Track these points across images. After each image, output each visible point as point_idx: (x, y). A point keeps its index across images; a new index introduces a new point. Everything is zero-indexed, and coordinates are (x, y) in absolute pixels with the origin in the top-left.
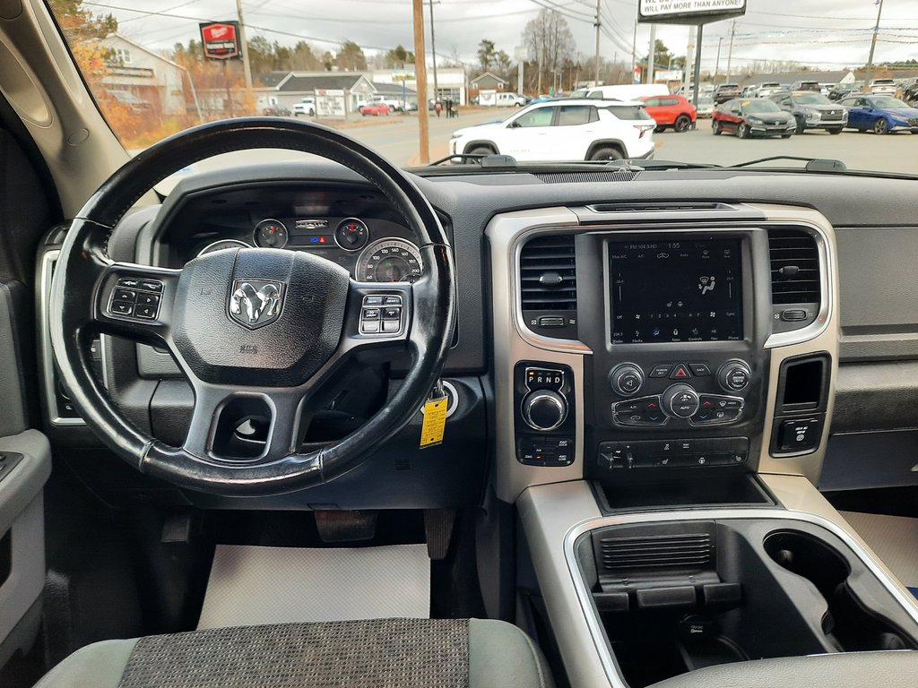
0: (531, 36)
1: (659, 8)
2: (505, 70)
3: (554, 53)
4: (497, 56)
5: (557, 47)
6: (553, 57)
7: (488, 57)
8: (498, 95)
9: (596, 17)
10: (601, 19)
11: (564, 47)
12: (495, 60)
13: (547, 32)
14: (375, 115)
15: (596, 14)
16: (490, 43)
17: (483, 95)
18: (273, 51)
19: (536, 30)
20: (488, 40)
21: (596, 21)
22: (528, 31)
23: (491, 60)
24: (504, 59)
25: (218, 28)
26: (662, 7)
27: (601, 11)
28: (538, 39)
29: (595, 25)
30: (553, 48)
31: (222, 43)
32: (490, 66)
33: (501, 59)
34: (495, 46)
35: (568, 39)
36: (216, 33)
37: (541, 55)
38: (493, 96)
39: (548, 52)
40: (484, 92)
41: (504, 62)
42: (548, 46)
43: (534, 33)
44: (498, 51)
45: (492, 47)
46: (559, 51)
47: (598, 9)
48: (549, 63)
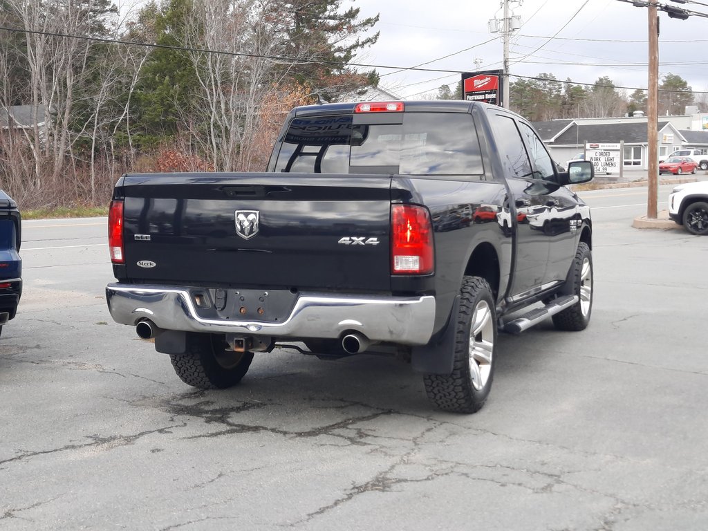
14: (675, 173)
18: (563, 92)
25: (482, 78)
31: (484, 94)
36: (478, 83)
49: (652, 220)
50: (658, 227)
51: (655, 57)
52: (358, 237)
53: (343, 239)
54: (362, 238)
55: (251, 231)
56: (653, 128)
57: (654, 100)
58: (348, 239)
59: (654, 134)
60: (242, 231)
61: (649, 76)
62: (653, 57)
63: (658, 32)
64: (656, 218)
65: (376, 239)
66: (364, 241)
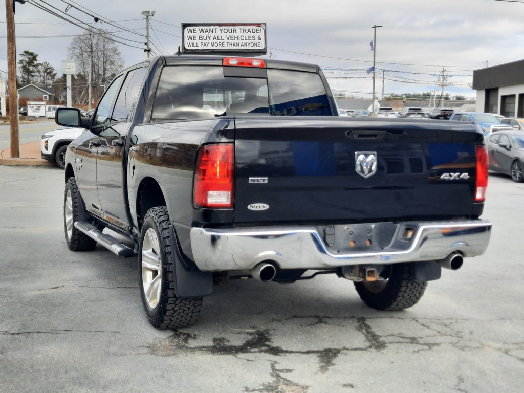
0: (78, 51)
1: (199, 45)
2: (50, 82)
3: (102, 68)
4: (40, 68)
5: (105, 63)
6: (101, 72)
7: (31, 68)
8: (47, 107)
9: (146, 44)
10: (151, 46)
11: (112, 63)
12: (39, 71)
13: (94, 48)
15: (146, 42)
16: (32, 54)
17: (32, 106)
19: (83, 45)
20: (31, 51)
21: (146, 47)
22: (75, 46)
23: (33, 72)
24: (49, 71)
26: (202, 44)
27: (150, 39)
28: (85, 54)
29: (146, 50)
30: (101, 64)
32: (33, 76)
33: (45, 71)
34: (37, 58)
35: (116, 57)
37: (88, 69)
38: (43, 108)
39: (96, 67)
40: (32, 103)
41: (48, 74)
42: (95, 61)
43: (81, 48)
44: (42, 62)
45: (35, 58)
46: (108, 67)
47: (147, 37)
48: (98, 77)
49: (16, 159)
50: (27, 164)
51: (13, 31)
52: (455, 173)
53: (444, 175)
54: (457, 174)
55: (370, 171)
56: (13, 87)
57: (13, 64)
58: (448, 174)
59: (15, 91)
60: (362, 171)
61: (8, 45)
62: (11, 31)
63: (14, 11)
64: (19, 157)
65: (467, 174)
66: (459, 176)
